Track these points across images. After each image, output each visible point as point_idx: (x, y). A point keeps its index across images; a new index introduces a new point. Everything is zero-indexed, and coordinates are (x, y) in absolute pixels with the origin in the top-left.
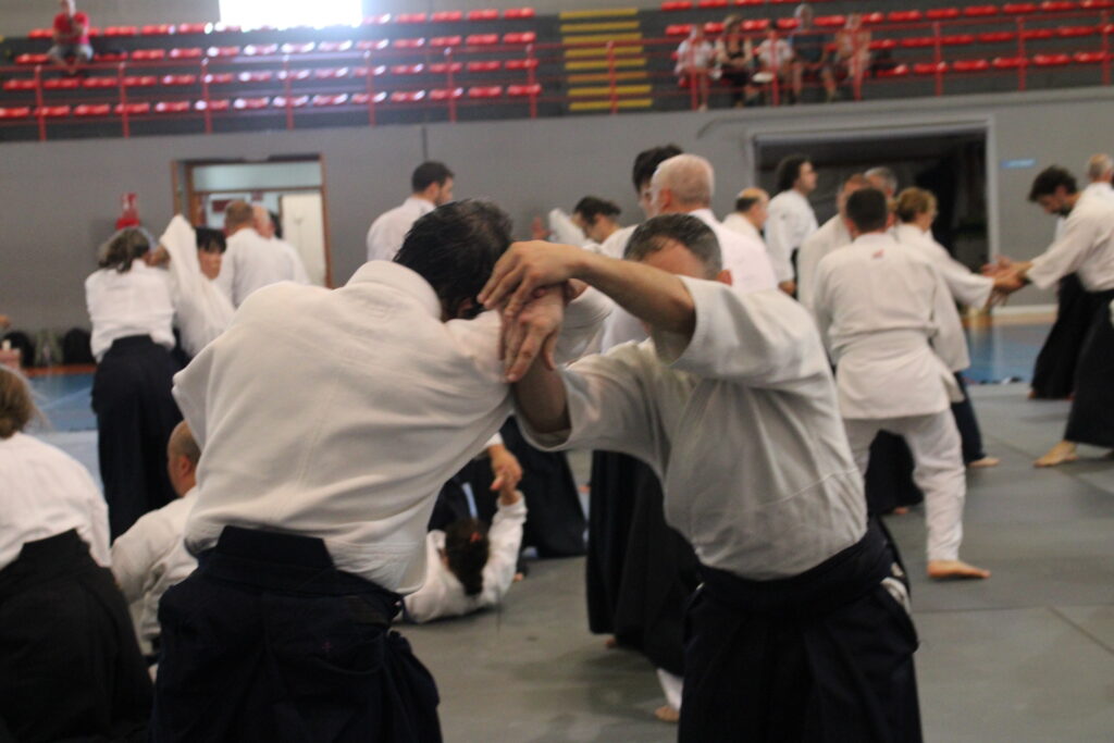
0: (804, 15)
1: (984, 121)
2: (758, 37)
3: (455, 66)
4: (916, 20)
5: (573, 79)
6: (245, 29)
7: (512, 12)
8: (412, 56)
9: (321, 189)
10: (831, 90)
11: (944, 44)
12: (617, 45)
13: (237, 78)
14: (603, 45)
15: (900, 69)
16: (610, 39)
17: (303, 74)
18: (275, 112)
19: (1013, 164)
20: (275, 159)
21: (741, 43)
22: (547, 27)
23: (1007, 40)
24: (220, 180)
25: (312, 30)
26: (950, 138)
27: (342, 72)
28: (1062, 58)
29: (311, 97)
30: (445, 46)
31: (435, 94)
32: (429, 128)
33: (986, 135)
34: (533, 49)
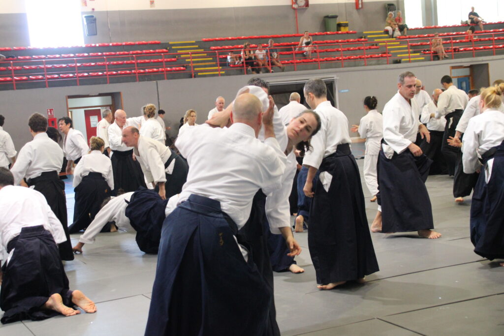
0: (271, 42)
1: (333, 77)
2: (255, 48)
6: (41, 48)
7: (152, 41)
12: (192, 53)
14: (188, 54)
16: (190, 51)
19: (342, 91)
21: (250, 52)
30: (133, 54)
31: (147, 70)
32: (159, 82)
33: (334, 81)
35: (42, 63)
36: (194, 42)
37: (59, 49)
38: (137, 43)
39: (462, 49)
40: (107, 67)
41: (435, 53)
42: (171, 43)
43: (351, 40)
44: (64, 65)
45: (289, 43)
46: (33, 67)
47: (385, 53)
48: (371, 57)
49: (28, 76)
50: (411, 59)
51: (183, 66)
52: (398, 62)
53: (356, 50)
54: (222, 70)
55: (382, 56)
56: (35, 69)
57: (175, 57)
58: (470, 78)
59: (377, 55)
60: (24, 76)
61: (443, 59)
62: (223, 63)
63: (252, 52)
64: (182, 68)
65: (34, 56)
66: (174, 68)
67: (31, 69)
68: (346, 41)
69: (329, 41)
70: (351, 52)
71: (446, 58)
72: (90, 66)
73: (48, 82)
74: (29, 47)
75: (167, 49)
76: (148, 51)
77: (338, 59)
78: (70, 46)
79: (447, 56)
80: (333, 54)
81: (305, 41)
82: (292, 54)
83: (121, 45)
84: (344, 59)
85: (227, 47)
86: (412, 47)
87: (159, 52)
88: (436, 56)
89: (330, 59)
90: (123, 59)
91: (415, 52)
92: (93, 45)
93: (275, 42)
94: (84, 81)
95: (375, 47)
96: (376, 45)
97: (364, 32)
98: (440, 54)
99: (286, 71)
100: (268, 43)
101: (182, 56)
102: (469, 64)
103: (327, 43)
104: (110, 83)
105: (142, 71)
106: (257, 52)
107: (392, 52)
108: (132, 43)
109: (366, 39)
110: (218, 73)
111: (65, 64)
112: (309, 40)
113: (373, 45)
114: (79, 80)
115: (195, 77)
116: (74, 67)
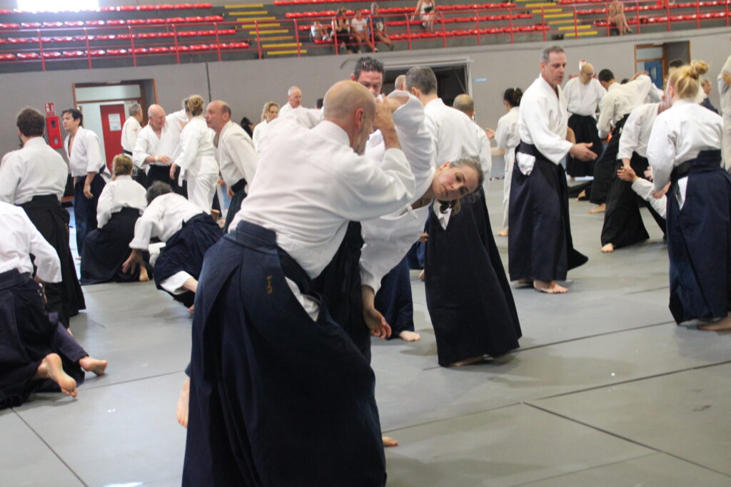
1: (465, 60)
5: (258, 39)
7: (201, 5)
12: (259, 23)
13: (107, 37)
14: (253, 23)
16: (255, 20)
19: (478, 80)
21: (344, 21)
30: (171, 22)
31: (192, 47)
32: (209, 64)
33: (466, 66)
34: (218, 24)
35: (35, 34)
36: (261, 5)
37: (60, 13)
38: (177, 6)
39: (652, 20)
40: (132, 41)
41: (613, 25)
42: (227, 7)
43: (492, 5)
44: (69, 39)
45: (400, 9)
46: (23, 40)
47: (540, 25)
48: (520, 30)
49: (15, 54)
50: (579, 34)
51: (246, 42)
52: (559, 37)
53: (498, 20)
54: (302, 48)
55: (536, 30)
56: (26, 43)
57: (233, 28)
58: (663, 61)
59: (529, 28)
60: (8, 53)
61: (624, 33)
62: (305, 38)
63: (347, 22)
64: (244, 44)
65: (23, 24)
66: (232, 45)
67: (19, 43)
68: (484, 5)
69: (459, 7)
70: (490, 22)
71: (628, 32)
72: (108, 40)
73: (46, 63)
74: (15, 10)
75: (221, 15)
76: (193, 19)
77: (472, 34)
78: (77, 10)
79: (630, 30)
80: (466, 25)
81: (424, 6)
82: (406, 25)
83: (154, 10)
84: (481, 34)
85: (310, 14)
86: (580, 15)
87: (210, 21)
88: (614, 30)
89: (460, 33)
90: (156, 30)
91: (584, 24)
92: (112, 8)
93: (380, 8)
94: (99, 62)
95: (526, 15)
96: (528, 13)
98: (621, 28)
99: (397, 50)
100: (369, 9)
101: (244, 27)
102: (661, 42)
103: (456, 9)
104: (139, 65)
105: (185, 48)
106: (354, 21)
107: (551, 23)
108: (170, 6)
109: (514, 4)
110: (296, 52)
111: (70, 35)
112: (431, 5)
113: (524, 13)
114: (92, 60)
115: (263, 57)
116: (84, 41)
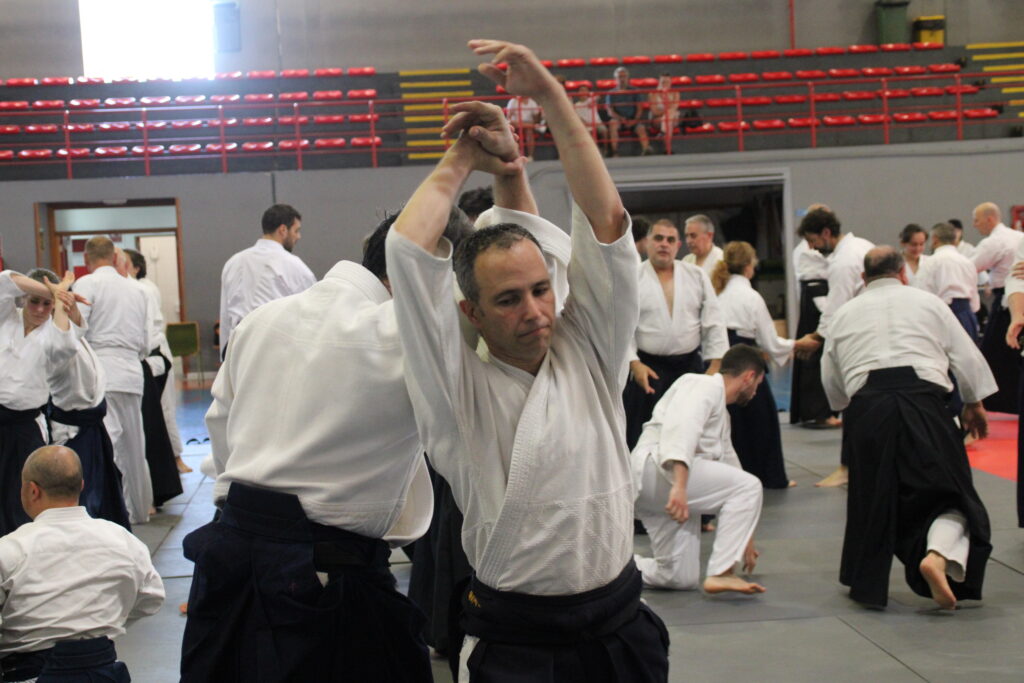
0: (621, 76)
1: (781, 174)
3: (302, 119)
4: (720, 82)
5: (411, 131)
6: (108, 80)
7: (356, 70)
8: (263, 108)
9: (175, 231)
10: (645, 144)
11: (745, 105)
12: (451, 101)
13: (97, 126)
14: (439, 101)
15: (706, 126)
16: (445, 96)
17: (161, 124)
18: (133, 159)
20: (132, 203)
22: (388, 84)
23: (801, 102)
24: (80, 221)
25: (169, 82)
26: (751, 188)
27: (197, 122)
28: (848, 119)
29: (167, 145)
30: (293, 100)
31: (282, 144)
32: (278, 174)
34: (374, 103)
36: (466, 70)
42: (403, 73)
48: (930, 118)
52: (1017, 132)
55: (966, 117)
59: (953, 113)
66: (354, 140)
76: (325, 95)
95: (969, 89)
96: (978, 83)
97: (970, 47)
101: (404, 108)
107: (1014, 103)
